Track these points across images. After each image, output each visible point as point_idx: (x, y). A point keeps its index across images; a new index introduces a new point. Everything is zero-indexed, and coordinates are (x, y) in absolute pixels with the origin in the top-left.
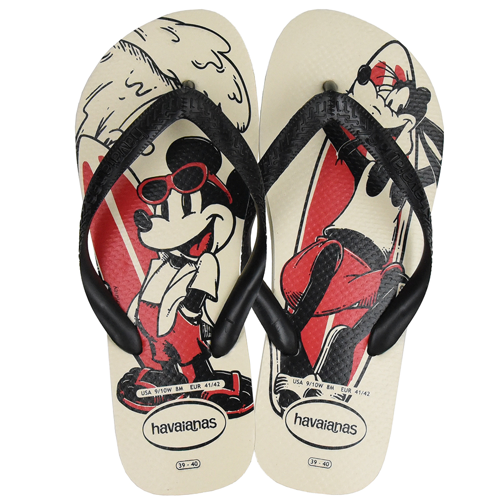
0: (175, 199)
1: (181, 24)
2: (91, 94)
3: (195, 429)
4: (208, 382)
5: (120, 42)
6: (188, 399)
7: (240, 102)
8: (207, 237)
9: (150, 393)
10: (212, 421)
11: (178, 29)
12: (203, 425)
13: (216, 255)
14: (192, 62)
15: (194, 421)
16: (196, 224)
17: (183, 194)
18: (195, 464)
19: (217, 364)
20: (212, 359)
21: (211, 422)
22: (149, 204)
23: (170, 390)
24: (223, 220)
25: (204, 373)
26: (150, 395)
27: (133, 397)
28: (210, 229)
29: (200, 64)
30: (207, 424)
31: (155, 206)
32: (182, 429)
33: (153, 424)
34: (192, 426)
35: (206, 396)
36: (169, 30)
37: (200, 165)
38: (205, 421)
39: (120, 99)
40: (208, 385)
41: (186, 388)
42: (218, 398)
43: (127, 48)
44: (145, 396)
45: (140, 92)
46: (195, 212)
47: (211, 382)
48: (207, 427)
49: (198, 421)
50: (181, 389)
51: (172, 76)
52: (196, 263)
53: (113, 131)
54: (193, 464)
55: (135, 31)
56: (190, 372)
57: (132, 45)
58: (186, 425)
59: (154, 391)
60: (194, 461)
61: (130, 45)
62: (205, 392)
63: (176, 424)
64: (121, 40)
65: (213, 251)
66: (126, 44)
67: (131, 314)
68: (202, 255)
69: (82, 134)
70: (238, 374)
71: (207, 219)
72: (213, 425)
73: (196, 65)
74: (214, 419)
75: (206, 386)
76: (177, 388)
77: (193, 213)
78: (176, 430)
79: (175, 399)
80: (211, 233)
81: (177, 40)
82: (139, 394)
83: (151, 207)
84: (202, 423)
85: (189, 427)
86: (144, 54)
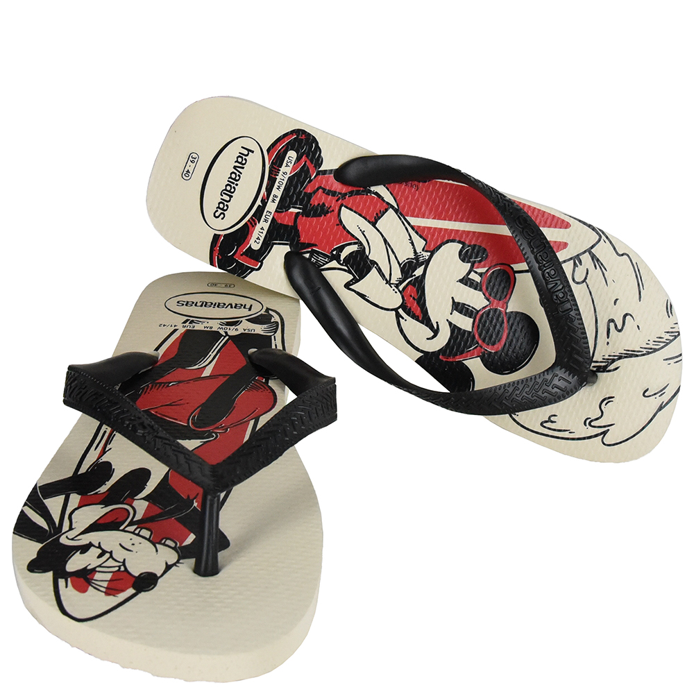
0: (477, 300)
1: (661, 408)
2: (639, 270)
3: (224, 193)
4: (265, 232)
5: (679, 332)
6: (259, 203)
7: (542, 424)
8: (418, 312)
9: (287, 166)
10: (222, 216)
11: (655, 402)
12: (224, 204)
13: (394, 312)
14: (613, 397)
15: (232, 196)
16: (438, 309)
17: (478, 312)
18: (186, 174)
19: (280, 251)
20: (287, 249)
21: (221, 213)
22: (487, 271)
23: (279, 188)
24: (428, 339)
25: (276, 233)
26: (284, 164)
27: (290, 146)
28: (425, 320)
29: (606, 405)
30: (222, 209)
31: (481, 275)
32: (230, 180)
33: (253, 152)
34: (229, 192)
35: (251, 223)
36: (661, 392)
37: (499, 346)
38: (225, 208)
39: (617, 299)
40: (261, 231)
41: (271, 207)
42: (242, 234)
43: (667, 336)
44: (286, 159)
45: (612, 325)
46: (451, 314)
47: (263, 235)
48: (218, 207)
49: (229, 201)
50: (273, 201)
51: (611, 367)
52: (397, 286)
53: (587, 273)
54: (188, 171)
55: (681, 355)
56: (286, 220)
57: (667, 344)
58: (233, 185)
59: (286, 171)
60: (190, 175)
61: (668, 341)
62: (256, 224)
63: (239, 176)
64: (679, 335)
65: (400, 311)
66: (671, 338)
67: (381, 190)
68: (403, 297)
69: (602, 240)
70: (257, 268)
71: (437, 323)
72: (217, 214)
73: (608, 400)
74: (222, 219)
75: (262, 229)
76: (276, 197)
77: (452, 311)
78: (233, 173)
79: (266, 189)
80: (420, 319)
81: (646, 394)
82: (292, 155)
83: (483, 270)
84: (226, 203)
85: (228, 188)
86: (650, 351)
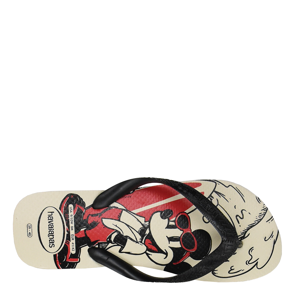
0: (177, 233)
1: (275, 243)
2: (239, 190)
3: (49, 235)
4: (75, 244)
5: (267, 208)
6: (66, 233)
7: (229, 273)
8: (155, 249)
9: (71, 212)
10: (53, 245)
11: (271, 241)
12: (51, 240)
13: (145, 254)
14: (253, 247)
15: (54, 235)
16: (163, 244)
17: (180, 237)
18: (29, 235)
19: (85, 250)
20: (87, 247)
21: (52, 244)
22: (176, 218)
23: (72, 223)
24: (164, 259)
25: (80, 243)
26: (70, 212)
27: (69, 202)
28: (160, 251)
29: (251, 252)
30: (52, 243)
31: (174, 221)
32: (49, 228)
33: (53, 212)
34: (51, 234)
35: (67, 243)
36: (272, 236)
37: (196, 248)
38: (53, 241)
39: (235, 206)
40: (73, 244)
41: (72, 232)
42: (65, 250)
43: (263, 212)
44: (69, 209)
45: (238, 217)
46: (169, 243)
47: (75, 246)
48: (50, 243)
49: (53, 238)
50: (72, 229)
51: (246, 235)
52: (141, 242)
53: (218, 201)
54: (30, 233)
55: (272, 217)
56: (81, 235)
57: (265, 215)
58: (52, 230)
59: (72, 214)
60: (31, 234)
61: (264, 214)
62: (69, 243)
63: (52, 225)
64: (268, 209)
65: (147, 252)
66: (265, 211)
67: (115, 204)
68: (146, 246)
69: (217, 184)
70: (78, 261)
71: (165, 250)
72: (51, 246)
73: (251, 249)
74: (54, 247)
75: (73, 243)
76: (73, 227)
77: (169, 242)
78: (49, 225)
79: (67, 225)
80: (157, 251)
81: (266, 240)
82: (71, 206)
83: (174, 219)
84: (52, 239)
85: (50, 232)
86: (259, 221)
